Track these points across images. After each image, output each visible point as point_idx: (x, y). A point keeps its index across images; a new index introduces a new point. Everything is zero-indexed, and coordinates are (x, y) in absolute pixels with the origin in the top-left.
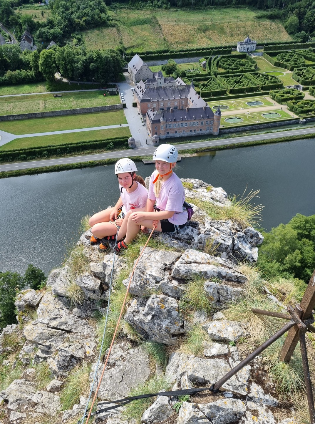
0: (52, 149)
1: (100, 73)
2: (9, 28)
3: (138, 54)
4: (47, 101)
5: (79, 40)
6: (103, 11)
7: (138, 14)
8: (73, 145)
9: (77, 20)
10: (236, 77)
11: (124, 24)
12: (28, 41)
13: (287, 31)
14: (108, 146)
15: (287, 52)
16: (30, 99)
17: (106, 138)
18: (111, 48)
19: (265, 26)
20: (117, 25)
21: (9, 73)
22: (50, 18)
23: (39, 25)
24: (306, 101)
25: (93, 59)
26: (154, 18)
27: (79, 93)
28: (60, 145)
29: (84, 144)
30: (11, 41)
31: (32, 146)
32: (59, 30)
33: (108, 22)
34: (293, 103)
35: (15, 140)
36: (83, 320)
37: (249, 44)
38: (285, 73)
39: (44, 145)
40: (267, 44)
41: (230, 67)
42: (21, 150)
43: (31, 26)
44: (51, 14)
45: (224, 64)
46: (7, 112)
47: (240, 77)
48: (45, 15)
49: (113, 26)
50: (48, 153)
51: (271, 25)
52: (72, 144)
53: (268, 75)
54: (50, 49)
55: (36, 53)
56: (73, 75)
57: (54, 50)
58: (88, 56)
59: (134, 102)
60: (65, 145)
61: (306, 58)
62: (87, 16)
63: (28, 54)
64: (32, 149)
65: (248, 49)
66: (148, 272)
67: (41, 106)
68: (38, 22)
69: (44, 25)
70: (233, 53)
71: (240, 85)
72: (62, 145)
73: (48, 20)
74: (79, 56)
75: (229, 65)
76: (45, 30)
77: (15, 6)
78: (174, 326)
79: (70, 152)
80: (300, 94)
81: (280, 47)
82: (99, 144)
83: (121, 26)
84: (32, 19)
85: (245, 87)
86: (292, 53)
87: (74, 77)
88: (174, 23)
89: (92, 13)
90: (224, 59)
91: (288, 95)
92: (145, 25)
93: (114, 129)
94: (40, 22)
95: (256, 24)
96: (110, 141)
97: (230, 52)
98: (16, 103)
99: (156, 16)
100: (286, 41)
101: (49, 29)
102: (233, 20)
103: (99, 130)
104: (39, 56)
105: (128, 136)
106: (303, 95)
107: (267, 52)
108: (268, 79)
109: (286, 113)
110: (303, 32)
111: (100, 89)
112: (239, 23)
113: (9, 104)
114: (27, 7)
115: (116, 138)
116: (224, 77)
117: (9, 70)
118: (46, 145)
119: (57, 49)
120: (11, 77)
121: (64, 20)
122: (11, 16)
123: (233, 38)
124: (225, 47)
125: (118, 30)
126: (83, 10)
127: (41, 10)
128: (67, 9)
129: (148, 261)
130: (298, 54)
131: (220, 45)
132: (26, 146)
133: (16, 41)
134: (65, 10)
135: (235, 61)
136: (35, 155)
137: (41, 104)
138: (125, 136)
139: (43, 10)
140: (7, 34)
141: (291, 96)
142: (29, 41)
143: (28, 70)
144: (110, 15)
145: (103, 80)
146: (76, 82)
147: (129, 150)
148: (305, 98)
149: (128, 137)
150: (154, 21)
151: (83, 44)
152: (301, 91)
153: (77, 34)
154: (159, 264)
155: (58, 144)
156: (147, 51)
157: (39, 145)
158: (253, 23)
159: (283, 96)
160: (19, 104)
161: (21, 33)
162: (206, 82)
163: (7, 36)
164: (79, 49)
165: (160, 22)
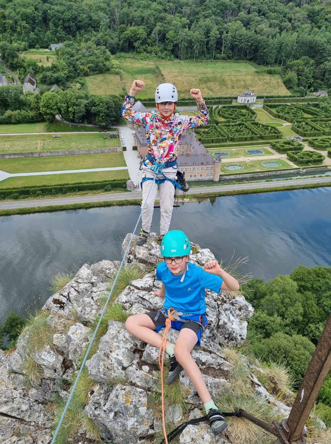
0: (47, 189)
1: (102, 117)
2: (13, 71)
3: (140, 100)
4: (45, 142)
5: (83, 85)
6: (107, 59)
7: (142, 64)
8: (69, 186)
9: (81, 67)
10: (236, 127)
11: (128, 72)
12: (31, 83)
13: (286, 86)
14: (106, 187)
15: (286, 105)
16: (28, 138)
17: (104, 180)
18: (113, 94)
19: (265, 81)
20: (121, 72)
21: (8, 113)
22: (54, 63)
23: (43, 69)
24: (306, 151)
25: (95, 103)
26: (157, 68)
27: (79, 135)
28: (55, 185)
29: (80, 185)
30: (14, 82)
31: (26, 185)
32: (63, 75)
33: (112, 69)
34: (293, 153)
35: (8, 178)
36: (40, 405)
37: (249, 96)
38: (284, 124)
39: (38, 185)
40: (267, 97)
41: (231, 117)
42: (14, 188)
43: (35, 70)
44: (55, 59)
45: (224, 113)
46: (3, 151)
47: (241, 126)
48: (50, 59)
49: (117, 73)
50: (43, 193)
51: (270, 80)
52: (68, 184)
53: (268, 126)
54: (52, 92)
55: (37, 95)
56: (74, 117)
57: (57, 93)
58: (90, 100)
59: (134, 146)
60: (60, 185)
61: (305, 111)
62: (92, 63)
63: (30, 96)
64: (25, 188)
65: (248, 101)
66: (113, 355)
67: (39, 146)
68: (42, 66)
69: (48, 69)
70: (234, 104)
71: (240, 134)
72: (57, 185)
73: (53, 65)
74: (81, 100)
75: (230, 115)
76: (49, 74)
77: (21, 50)
78: (142, 426)
79: (65, 193)
80: (301, 145)
81: (279, 100)
82: (96, 185)
83: (125, 75)
84: (37, 63)
85: (246, 136)
86: (291, 106)
87: (75, 119)
88: (176, 74)
89: (97, 60)
90: (225, 109)
91: (288, 145)
92: (148, 74)
93: (112, 171)
94: (45, 66)
95: (256, 78)
96: (108, 183)
97: (231, 102)
98: (13, 142)
99: (159, 67)
100: (285, 95)
101: (54, 73)
102: (233, 73)
103: (97, 172)
104: (41, 98)
105: (127, 178)
106: (302, 146)
107: (266, 104)
108: (267, 129)
109: (286, 163)
110: (301, 87)
111: (100, 132)
112: (239, 77)
113: (6, 143)
114: (33, 52)
115: (114, 180)
116: (224, 125)
117: (9, 110)
118: (41, 185)
119: (60, 92)
120: (10, 117)
121: (69, 66)
122: (16, 60)
123: (234, 90)
124: (227, 98)
125: (121, 77)
126: (88, 57)
127: (47, 56)
128: (72, 56)
129: (115, 340)
130: (297, 107)
131: (221, 96)
132: (19, 185)
133: (19, 83)
134: (71, 57)
135: (236, 111)
136: (29, 194)
137: (39, 144)
138: (123, 178)
139: (49, 56)
140: (10, 76)
141: (291, 147)
142: (33, 83)
143: (29, 111)
144: (114, 63)
145: (104, 124)
146: (77, 124)
147: (127, 193)
148: (304, 150)
149: (126, 180)
150: (157, 71)
151: (86, 89)
152: (301, 143)
153: (80, 79)
154: (129, 343)
155: (54, 184)
156: (150, 98)
157: (33, 185)
158: (253, 77)
159: (283, 146)
160: (16, 143)
161: (25, 76)
162: (206, 130)
163: (10, 77)
164: (82, 93)
165: (163, 73)
